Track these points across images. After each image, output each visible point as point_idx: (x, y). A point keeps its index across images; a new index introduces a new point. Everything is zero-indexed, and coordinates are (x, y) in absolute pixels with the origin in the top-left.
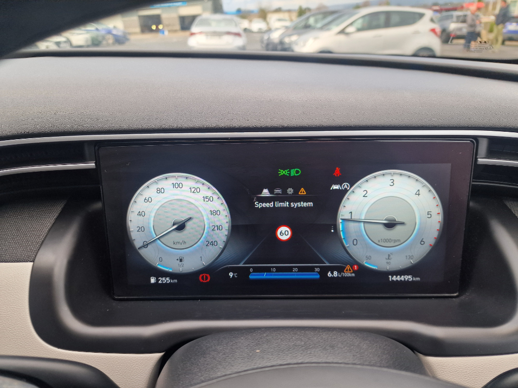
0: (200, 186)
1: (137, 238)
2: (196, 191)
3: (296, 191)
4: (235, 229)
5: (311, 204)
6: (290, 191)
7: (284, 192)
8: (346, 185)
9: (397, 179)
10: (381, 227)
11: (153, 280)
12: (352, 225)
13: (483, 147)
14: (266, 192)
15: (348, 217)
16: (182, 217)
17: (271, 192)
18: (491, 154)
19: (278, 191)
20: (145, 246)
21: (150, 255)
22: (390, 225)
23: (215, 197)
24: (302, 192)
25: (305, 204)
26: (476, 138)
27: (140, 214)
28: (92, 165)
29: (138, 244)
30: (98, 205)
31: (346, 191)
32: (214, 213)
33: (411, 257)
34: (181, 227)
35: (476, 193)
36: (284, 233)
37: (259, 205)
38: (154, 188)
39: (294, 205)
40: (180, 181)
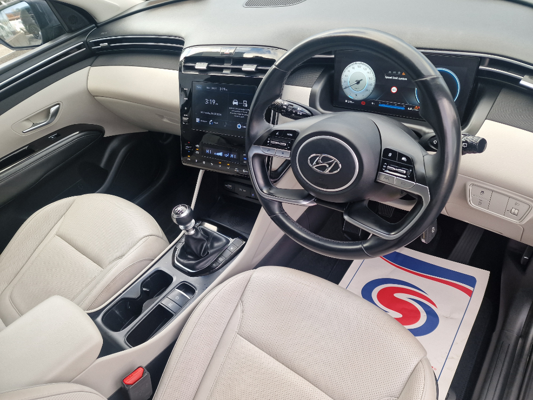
0: (367, 67)
1: (344, 85)
2: (365, 69)
3: (401, 73)
4: (377, 86)
5: (406, 79)
6: (399, 73)
7: (397, 73)
11: (346, 101)
13: (487, 62)
14: (390, 73)
16: (359, 79)
17: (392, 72)
18: (489, 66)
19: (395, 72)
20: (345, 88)
21: (347, 92)
23: (371, 73)
24: (404, 74)
25: (404, 79)
26: (481, 58)
27: (346, 76)
28: (333, 56)
29: (343, 87)
30: (333, 71)
32: (370, 78)
34: (358, 82)
36: (394, 90)
37: (386, 77)
38: (352, 66)
39: (400, 79)
40: (361, 65)
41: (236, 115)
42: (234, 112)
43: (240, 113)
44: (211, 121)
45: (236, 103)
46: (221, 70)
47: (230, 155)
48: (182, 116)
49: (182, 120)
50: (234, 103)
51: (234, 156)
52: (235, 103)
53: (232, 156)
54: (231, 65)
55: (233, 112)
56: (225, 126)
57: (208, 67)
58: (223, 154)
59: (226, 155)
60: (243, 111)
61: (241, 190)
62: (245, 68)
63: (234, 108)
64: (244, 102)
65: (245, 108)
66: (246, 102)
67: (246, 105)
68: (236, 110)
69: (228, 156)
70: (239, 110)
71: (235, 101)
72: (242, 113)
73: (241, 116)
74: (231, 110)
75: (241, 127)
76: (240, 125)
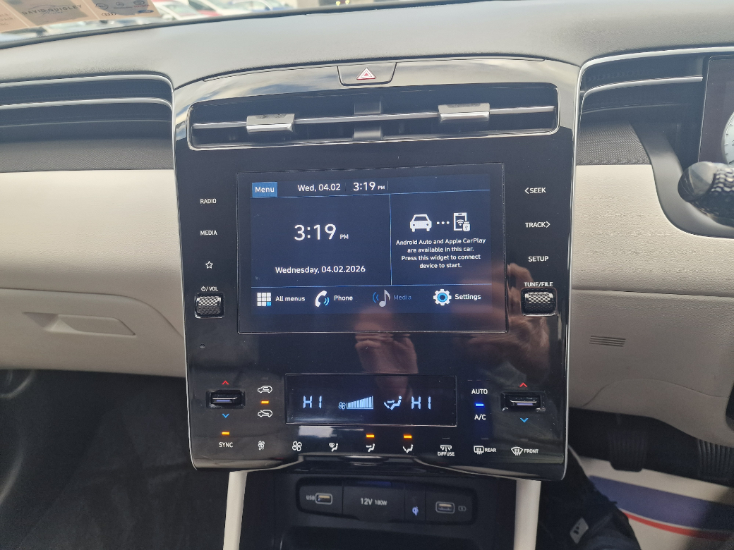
28: (699, 78)
41: (425, 262)
42: (417, 254)
43: (443, 254)
44: (324, 293)
45: (426, 225)
46: (348, 129)
47: (406, 402)
48: (191, 289)
49: (191, 307)
50: (415, 225)
51: (424, 403)
52: (420, 223)
53: (416, 403)
54: (385, 112)
55: (412, 255)
56: (382, 304)
57: (294, 125)
58: (377, 403)
59: (390, 405)
60: (452, 245)
61: (368, 502)
62: (447, 112)
63: (415, 242)
64: (458, 218)
65: (462, 235)
66: (463, 218)
67: (467, 227)
68: (426, 246)
69: (398, 405)
70: (438, 246)
71: (417, 219)
72: (450, 253)
73: (445, 262)
74: (403, 250)
75: (450, 297)
76: (447, 292)
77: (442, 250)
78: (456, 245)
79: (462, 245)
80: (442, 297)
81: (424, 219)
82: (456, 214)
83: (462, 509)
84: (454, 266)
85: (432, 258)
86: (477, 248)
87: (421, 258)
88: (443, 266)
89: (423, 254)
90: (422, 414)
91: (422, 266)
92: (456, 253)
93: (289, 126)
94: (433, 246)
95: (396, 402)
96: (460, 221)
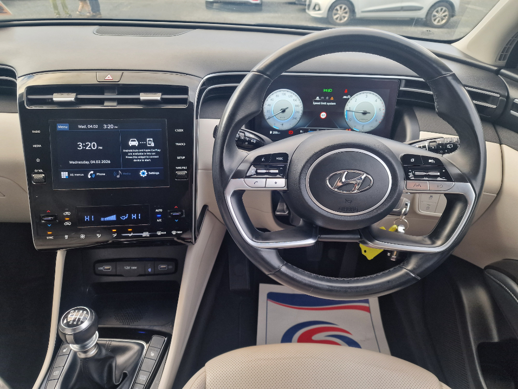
0: (292, 94)
1: (267, 115)
2: (291, 96)
3: (330, 98)
4: (305, 113)
5: (335, 104)
6: (327, 98)
7: (325, 98)
8: (349, 96)
9: (369, 95)
10: (361, 114)
11: (271, 132)
12: (350, 112)
13: (403, 83)
14: (318, 98)
15: (349, 109)
16: (284, 107)
17: (320, 98)
18: (406, 86)
19: (323, 98)
20: (269, 118)
21: (271, 122)
22: (365, 113)
23: (298, 99)
24: (332, 99)
25: (333, 104)
26: (400, 80)
27: (269, 105)
29: (266, 117)
31: (349, 99)
32: (297, 106)
33: (372, 127)
34: (284, 111)
35: (399, 103)
36: (323, 115)
37: (315, 103)
38: (275, 95)
39: (328, 104)
40: (285, 92)
41: (136, 159)
42: (132, 156)
43: (143, 155)
44: (92, 172)
45: (136, 143)
46: (101, 102)
47: (130, 216)
48: (30, 171)
49: (30, 179)
50: (131, 143)
51: (137, 216)
52: (133, 143)
53: (134, 216)
54: (117, 95)
55: (130, 156)
56: (118, 176)
57: (76, 99)
58: (118, 217)
59: (123, 218)
60: (147, 152)
61: (128, 268)
62: (143, 97)
63: (131, 151)
64: (149, 141)
65: (151, 148)
66: (151, 141)
67: (153, 145)
68: (136, 152)
69: (126, 218)
70: (141, 152)
71: (132, 141)
72: (146, 155)
73: (144, 159)
74: (126, 154)
75: (146, 173)
76: (146, 171)
77: (143, 154)
78: (149, 152)
79: (151, 152)
80: (143, 173)
81: (135, 141)
82: (148, 139)
83: (170, 267)
84: (148, 160)
85: (139, 157)
86: (157, 153)
87: (134, 157)
88: (143, 160)
89: (135, 155)
90: (137, 221)
91: (135, 160)
92: (149, 155)
93: (73, 99)
94: (139, 152)
95: (126, 216)
96: (150, 142)
